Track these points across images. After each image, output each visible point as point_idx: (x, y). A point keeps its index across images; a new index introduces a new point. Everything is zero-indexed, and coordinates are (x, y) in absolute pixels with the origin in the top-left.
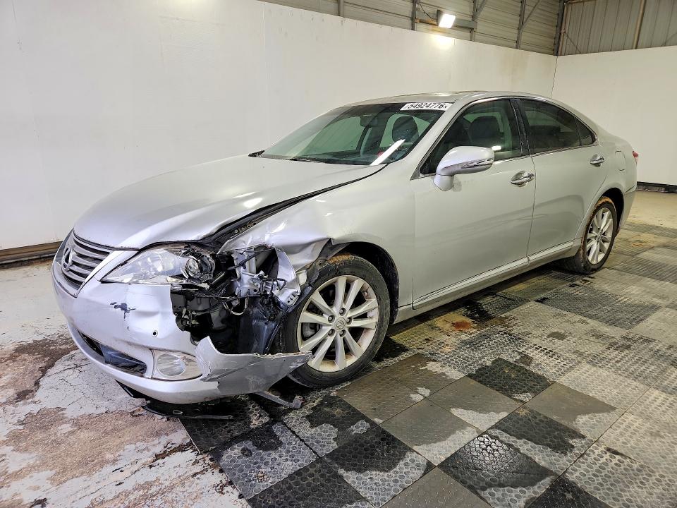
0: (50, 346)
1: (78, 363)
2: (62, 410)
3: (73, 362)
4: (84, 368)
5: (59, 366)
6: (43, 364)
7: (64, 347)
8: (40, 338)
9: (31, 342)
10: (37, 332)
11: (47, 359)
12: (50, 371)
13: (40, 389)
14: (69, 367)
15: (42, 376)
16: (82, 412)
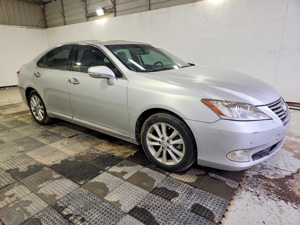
0: (280, 191)
1: (274, 170)
2: (293, 156)
3: (276, 172)
4: (274, 166)
5: (284, 174)
6: (291, 181)
7: (273, 185)
8: (282, 202)
9: (289, 203)
10: (281, 211)
11: (287, 183)
12: (289, 174)
13: (298, 169)
14: (280, 170)
15: (294, 174)
16: (288, 152)
